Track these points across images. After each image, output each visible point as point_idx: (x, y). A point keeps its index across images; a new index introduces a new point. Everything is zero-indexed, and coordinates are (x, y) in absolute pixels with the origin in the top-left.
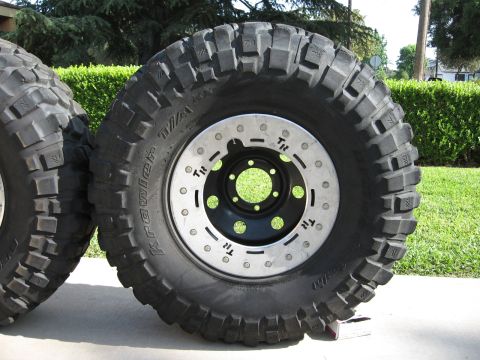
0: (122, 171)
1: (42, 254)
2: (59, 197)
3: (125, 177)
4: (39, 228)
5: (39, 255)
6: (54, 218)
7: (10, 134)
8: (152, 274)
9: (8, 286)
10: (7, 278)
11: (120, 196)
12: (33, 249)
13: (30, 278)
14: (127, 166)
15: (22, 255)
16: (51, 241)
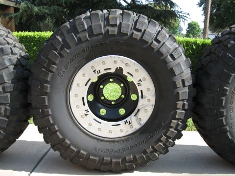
0: (225, 88)
1: (175, 130)
2: (187, 101)
3: (227, 90)
4: (177, 117)
5: (173, 130)
6: (183, 111)
7: (169, 68)
8: (230, 138)
9: (155, 147)
10: (154, 143)
11: (223, 100)
12: (172, 127)
13: (166, 142)
14: (228, 85)
15: (165, 131)
16: (180, 123)
